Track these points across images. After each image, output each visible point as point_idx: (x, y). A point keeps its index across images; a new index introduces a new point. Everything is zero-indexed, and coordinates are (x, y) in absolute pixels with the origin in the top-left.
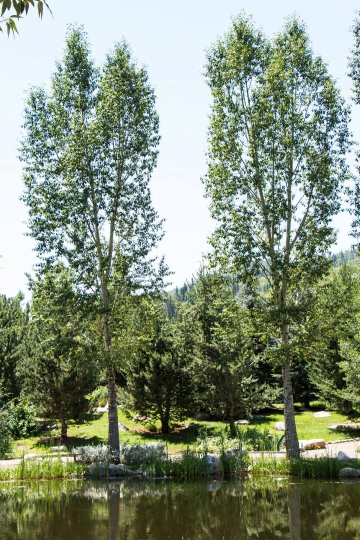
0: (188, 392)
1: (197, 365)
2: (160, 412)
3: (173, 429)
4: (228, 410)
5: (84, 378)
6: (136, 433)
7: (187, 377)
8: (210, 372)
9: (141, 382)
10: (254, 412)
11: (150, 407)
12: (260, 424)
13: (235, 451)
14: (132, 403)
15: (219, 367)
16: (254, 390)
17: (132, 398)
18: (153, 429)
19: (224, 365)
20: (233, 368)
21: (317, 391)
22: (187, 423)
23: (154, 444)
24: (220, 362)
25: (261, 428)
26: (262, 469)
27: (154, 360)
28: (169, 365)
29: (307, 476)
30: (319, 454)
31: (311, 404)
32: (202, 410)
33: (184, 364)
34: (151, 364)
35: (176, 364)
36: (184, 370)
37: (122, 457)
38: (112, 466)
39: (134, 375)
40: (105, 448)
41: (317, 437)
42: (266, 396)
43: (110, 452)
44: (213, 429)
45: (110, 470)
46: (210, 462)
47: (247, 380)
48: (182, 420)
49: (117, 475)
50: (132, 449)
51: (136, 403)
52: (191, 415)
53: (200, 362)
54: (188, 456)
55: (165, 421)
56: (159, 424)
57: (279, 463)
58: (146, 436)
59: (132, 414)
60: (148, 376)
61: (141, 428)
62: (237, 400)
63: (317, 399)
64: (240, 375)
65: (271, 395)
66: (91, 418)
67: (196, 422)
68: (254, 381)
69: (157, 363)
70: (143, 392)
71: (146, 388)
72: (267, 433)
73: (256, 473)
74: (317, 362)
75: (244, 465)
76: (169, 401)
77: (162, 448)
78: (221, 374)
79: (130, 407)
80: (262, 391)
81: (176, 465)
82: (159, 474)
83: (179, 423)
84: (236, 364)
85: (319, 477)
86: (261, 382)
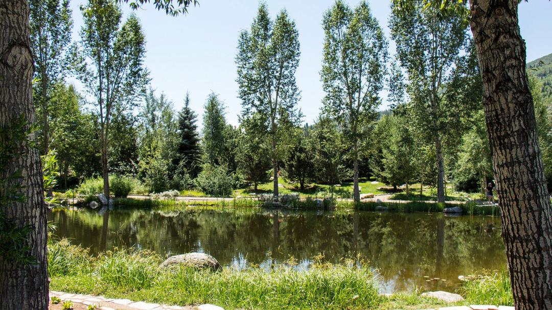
0: (313, 171)
1: (317, 159)
2: (300, 180)
3: (306, 188)
4: (330, 180)
5: (265, 163)
6: (289, 189)
7: (312, 165)
8: (322, 162)
9: (291, 166)
10: (343, 181)
11: (295, 177)
12: (346, 186)
13: (330, 198)
14: (287, 175)
15: (327, 160)
16: (343, 171)
17: (287, 173)
18: (297, 187)
19: (330, 159)
20: (333, 161)
21: (373, 172)
22: (312, 185)
23: (295, 194)
24: (327, 158)
25: (345, 189)
26: (341, 206)
27: (297, 156)
28: (304, 159)
29: (361, 209)
30: (368, 200)
31: (371, 178)
32: (319, 180)
33: (311, 158)
34: (296, 158)
35: (308, 158)
36: (312, 161)
37: (279, 199)
38: (274, 203)
39: (288, 163)
40: (272, 195)
41: (371, 193)
42: (348, 174)
43: (274, 197)
44: (324, 188)
45: (273, 204)
46: (318, 202)
47: (340, 167)
48: (310, 184)
49: (276, 207)
50: (284, 195)
51: (289, 176)
52: (313, 181)
53: (318, 157)
54: (308, 199)
55: (302, 185)
56: (299, 185)
57: (349, 203)
58: (293, 190)
59: (287, 180)
60: (294, 163)
61: (292, 187)
62: (335, 175)
63: (372, 176)
64: (337, 164)
65: (351, 174)
66: (269, 181)
67: (317, 185)
68: (343, 167)
69: (299, 157)
70: (292, 171)
71: (293, 169)
72: (348, 191)
73: (339, 208)
74: (373, 159)
75: (334, 204)
76: (304, 175)
77: (297, 196)
78: (329, 164)
79: (286, 177)
80: (346, 172)
81: (303, 203)
82: (295, 207)
83: (309, 185)
84: (335, 159)
85: (367, 210)
86: (346, 168)
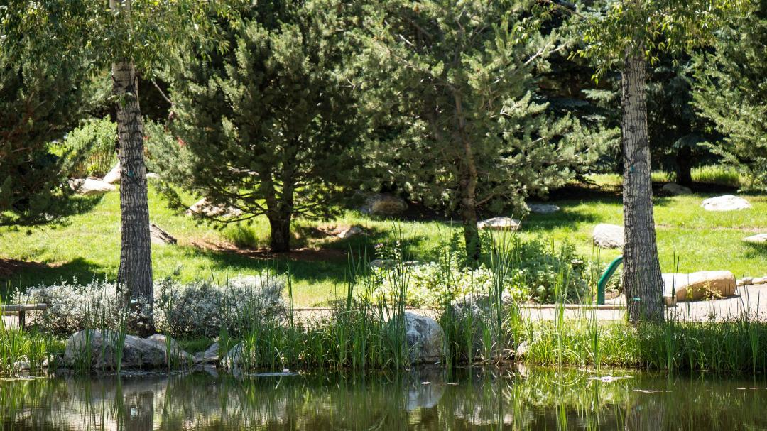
0: (349, 137)
1: (374, 62)
2: (267, 193)
3: (302, 242)
4: (459, 190)
5: (45, 94)
6: (198, 252)
7: (345, 97)
8: (410, 81)
9: (213, 108)
10: (534, 197)
11: (237, 179)
12: (549, 228)
14: (185, 166)
15: (438, 69)
16: (535, 135)
17: (185, 152)
18: (246, 241)
19: (454, 63)
20: (477, 71)
21: (717, 137)
22: (343, 225)
23: (251, 280)
24: (439, 55)
25: (553, 241)
26: (557, 352)
27: (251, 46)
28: (294, 62)
29: (685, 370)
30: (722, 310)
31: (696, 173)
32: (387, 190)
33: (335, 58)
34: (241, 57)
35: (314, 59)
36: (337, 75)
37: (160, 317)
38: (131, 340)
39: (193, 87)
40: (110, 291)
41: (712, 266)
42: (568, 152)
43: (125, 302)
44: (416, 241)
45: (126, 351)
46: (412, 331)
47: (517, 107)
48: (328, 216)
49: (147, 367)
50: (189, 294)
51: (198, 169)
52: (354, 202)
53: (383, 53)
55: (280, 219)
56: (262, 228)
57: (606, 335)
58: (226, 259)
59: (185, 197)
60: (233, 91)
61: (212, 237)
62: (485, 162)
63: (715, 159)
64: (496, 92)
65: (583, 150)
67: (368, 223)
68: (536, 108)
69: (260, 55)
70: (217, 138)
71: (227, 125)
73: (541, 362)
74: (720, 57)
75: (507, 340)
76: (291, 161)
78: (444, 90)
79: (180, 178)
80: (556, 138)
81: (315, 339)
82: (266, 363)
83: (320, 225)
84: (486, 61)
86: (555, 113)
